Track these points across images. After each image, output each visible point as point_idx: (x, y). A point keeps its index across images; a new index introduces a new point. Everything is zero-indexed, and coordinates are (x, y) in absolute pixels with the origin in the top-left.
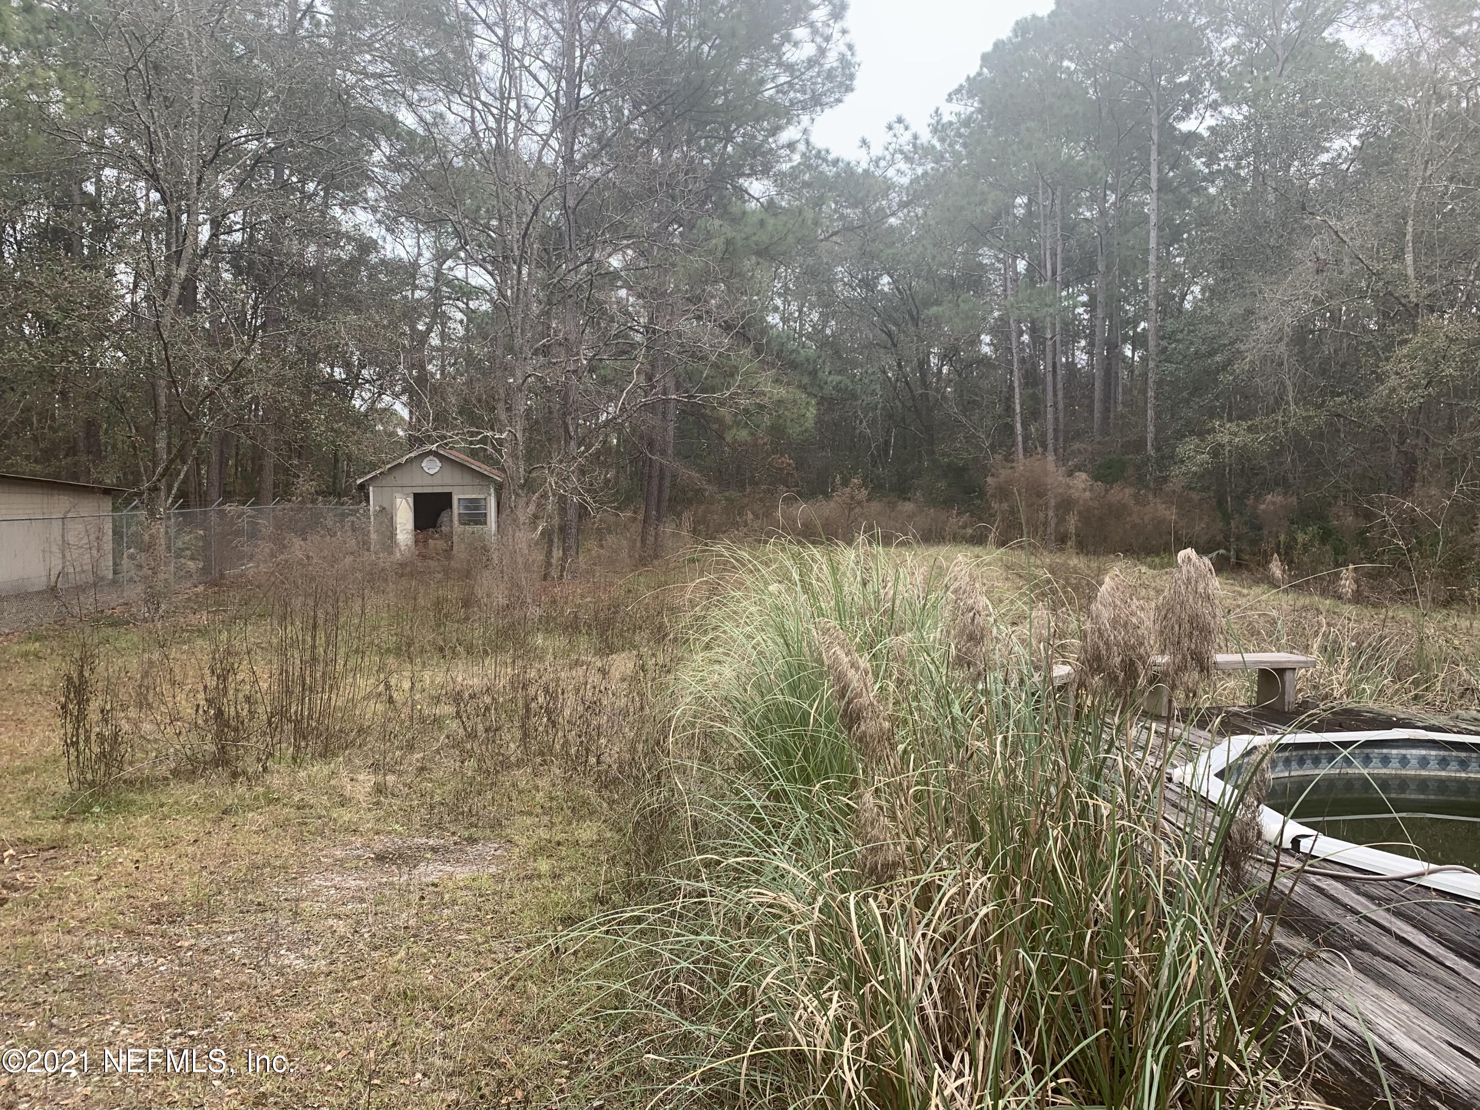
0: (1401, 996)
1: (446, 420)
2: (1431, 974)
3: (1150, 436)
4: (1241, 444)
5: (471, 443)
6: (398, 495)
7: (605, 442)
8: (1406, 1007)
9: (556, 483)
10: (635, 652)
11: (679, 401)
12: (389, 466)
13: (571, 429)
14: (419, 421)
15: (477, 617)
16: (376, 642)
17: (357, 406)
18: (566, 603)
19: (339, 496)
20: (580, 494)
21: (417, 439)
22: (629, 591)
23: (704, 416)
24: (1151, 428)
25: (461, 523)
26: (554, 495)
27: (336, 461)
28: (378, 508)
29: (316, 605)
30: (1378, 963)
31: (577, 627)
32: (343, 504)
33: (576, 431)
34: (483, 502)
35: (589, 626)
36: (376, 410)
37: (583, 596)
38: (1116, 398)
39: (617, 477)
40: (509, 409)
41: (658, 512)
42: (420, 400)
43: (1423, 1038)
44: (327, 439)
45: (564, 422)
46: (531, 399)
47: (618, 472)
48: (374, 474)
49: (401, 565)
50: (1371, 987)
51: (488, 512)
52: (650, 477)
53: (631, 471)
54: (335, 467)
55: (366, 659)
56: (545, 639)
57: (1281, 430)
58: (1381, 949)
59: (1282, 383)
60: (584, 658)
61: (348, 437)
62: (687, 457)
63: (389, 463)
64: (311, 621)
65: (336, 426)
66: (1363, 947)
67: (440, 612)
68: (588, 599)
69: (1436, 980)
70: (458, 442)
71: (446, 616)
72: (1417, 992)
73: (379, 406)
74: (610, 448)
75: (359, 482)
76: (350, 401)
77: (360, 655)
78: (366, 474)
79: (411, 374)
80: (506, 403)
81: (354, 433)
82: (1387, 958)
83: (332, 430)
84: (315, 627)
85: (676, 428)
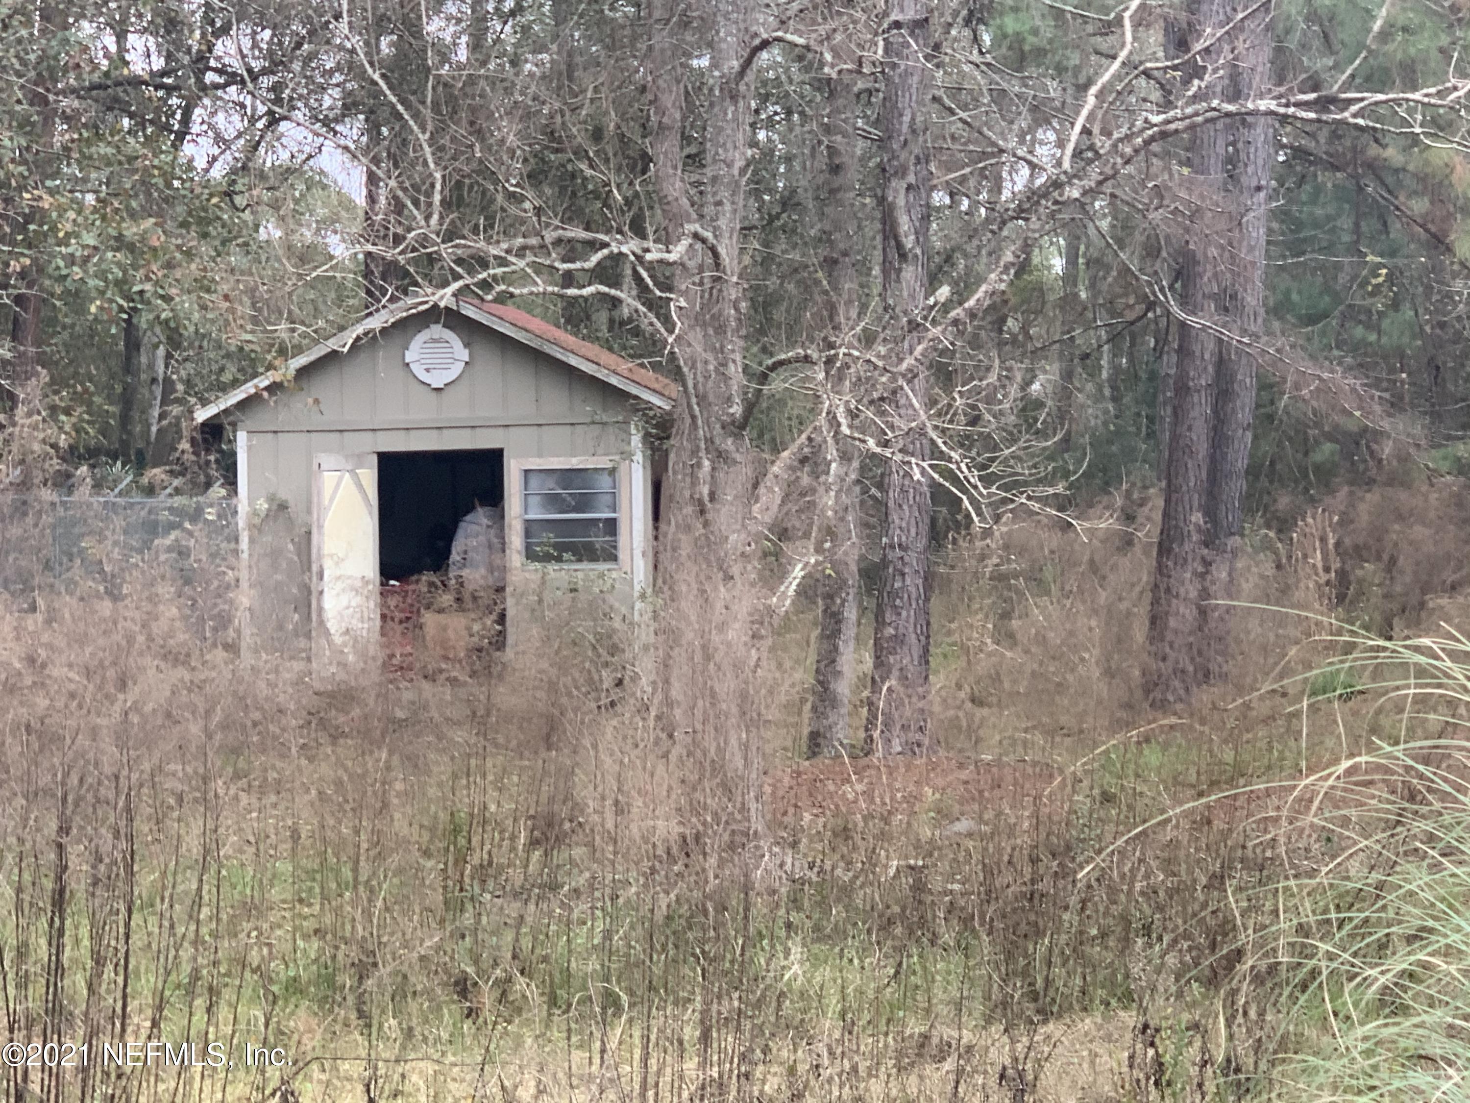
1: (486, 205)
5: (568, 279)
6: (328, 460)
7: (1023, 267)
9: (853, 415)
10: (1129, 1018)
11: (1284, 119)
12: (302, 361)
13: (904, 224)
14: (398, 207)
15: (582, 880)
16: (254, 957)
17: (200, 163)
18: (883, 836)
19: (140, 463)
20: (935, 453)
21: (391, 270)
22: (1107, 798)
23: (1375, 168)
25: (530, 555)
26: (845, 457)
27: (133, 343)
28: (263, 505)
29: (65, 830)
31: (922, 922)
32: (150, 490)
33: (922, 233)
34: (605, 482)
35: (966, 921)
36: (262, 175)
37: (943, 815)
39: (1065, 394)
40: (694, 161)
41: (1210, 513)
42: (403, 140)
44: (102, 275)
45: (881, 200)
46: (770, 124)
47: (1068, 375)
48: (249, 389)
49: (332, 695)
51: (622, 516)
52: (1183, 389)
53: (1116, 369)
54: (129, 365)
55: (224, 1013)
56: (814, 961)
60: (949, 1033)
61: (169, 265)
62: (1311, 320)
63: (299, 350)
64: (49, 884)
65: (131, 231)
67: (461, 860)
68: (963, 825)
70: (523, 278)
71: (483, 872)
73: (266, 159)
74: (1040, 289)
75: (202, 415)
76: (176, 146)
77: (200, 1003)
78: (224, 388)
79: (372, 48)
80: (686, 139)
81: (189, 254)
83: (120, 243)
84: (59, 900)
85: (1274, 214)
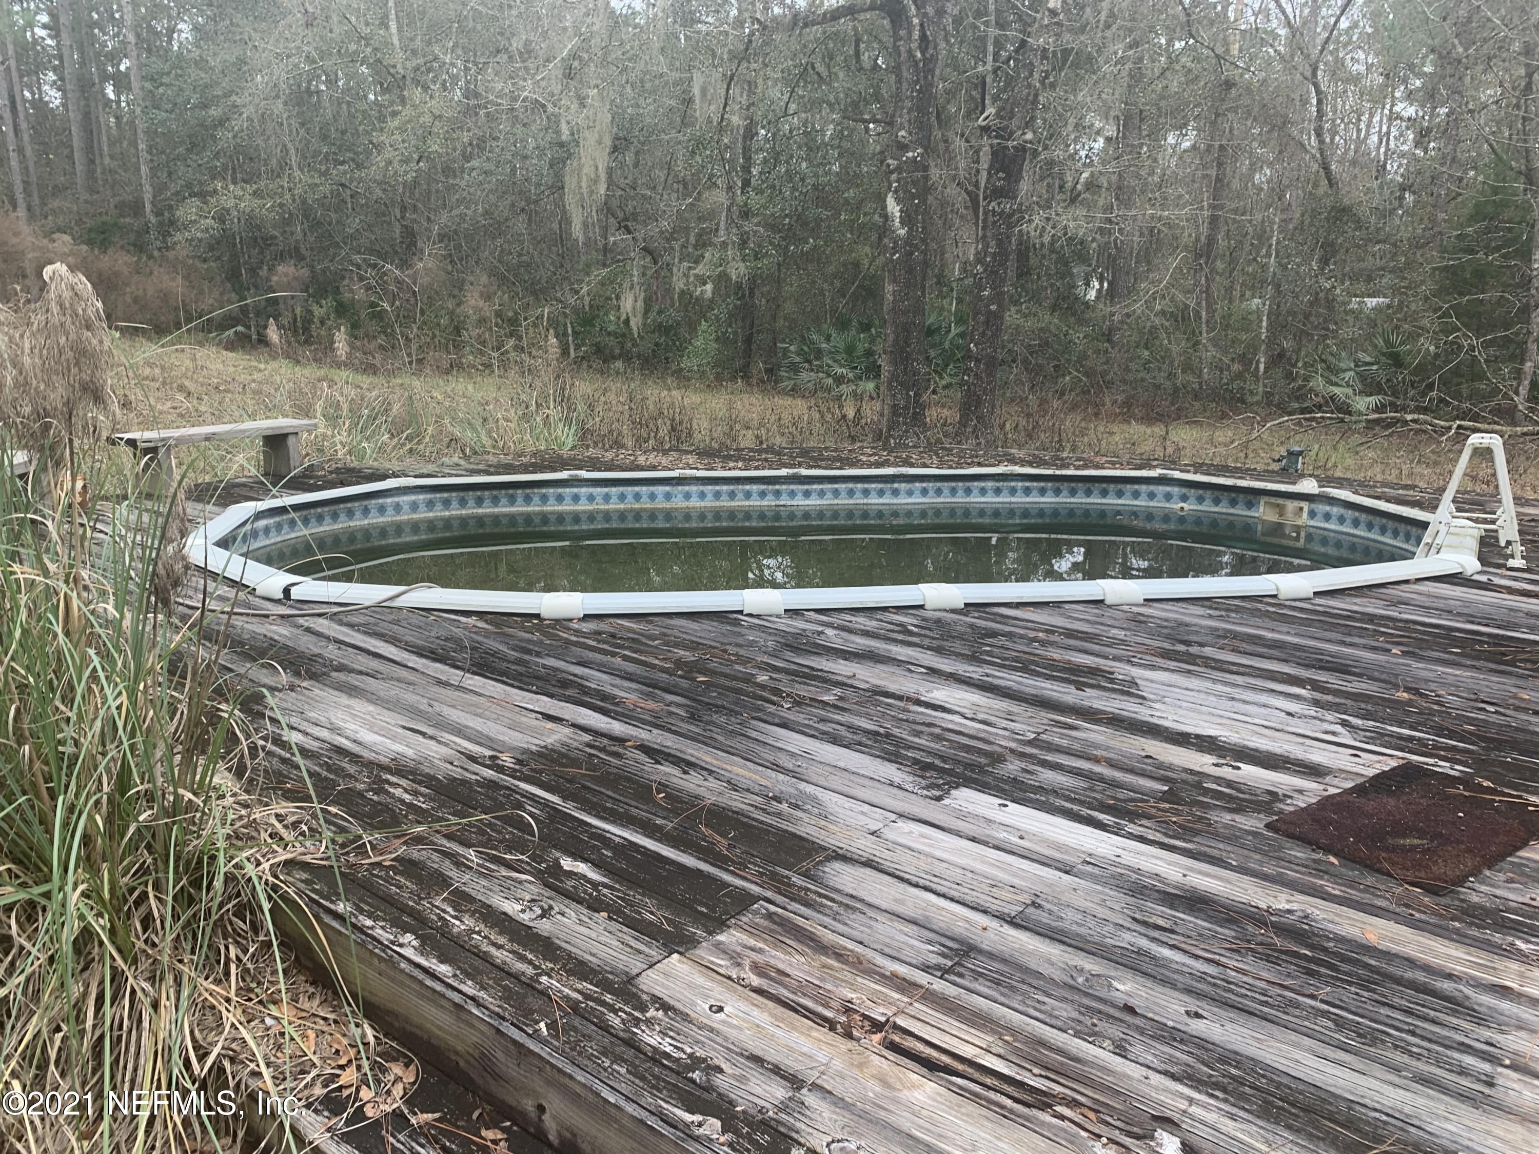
0: (369, 701)
2: (395, 675)
3: (148, 197)
4: (248, 210)
8: (371, 708)
24: (147, 188)
30: (353, 679)
38: (101, 149)
43: (383, 728)
50: (344, 700)
57: (288, 196)
58: (356, 666)
59: (285, 146)
66: (341, 668)
69: (398, 680)
72: (382, 694)
82: (361, 673)
